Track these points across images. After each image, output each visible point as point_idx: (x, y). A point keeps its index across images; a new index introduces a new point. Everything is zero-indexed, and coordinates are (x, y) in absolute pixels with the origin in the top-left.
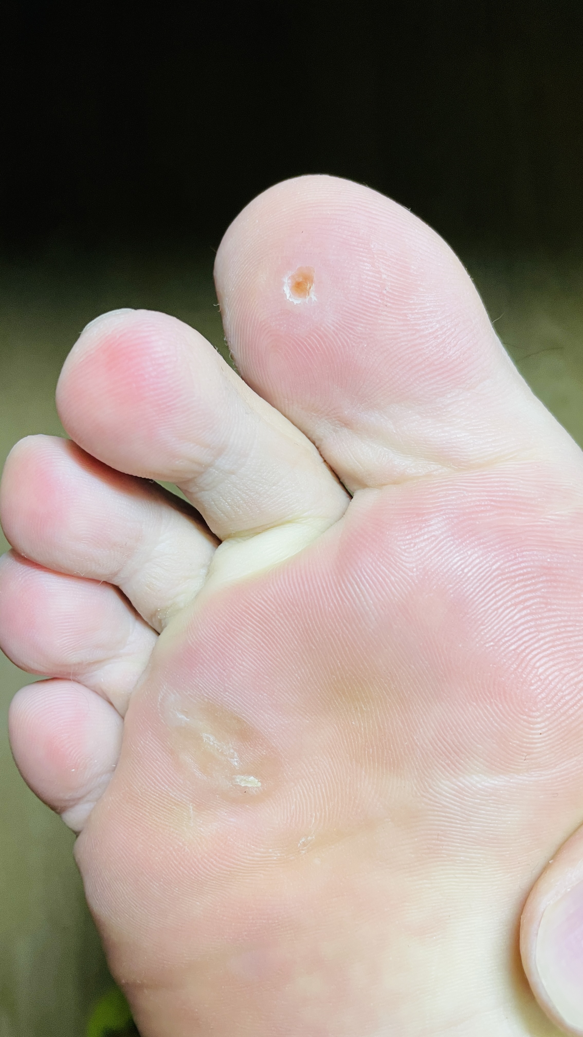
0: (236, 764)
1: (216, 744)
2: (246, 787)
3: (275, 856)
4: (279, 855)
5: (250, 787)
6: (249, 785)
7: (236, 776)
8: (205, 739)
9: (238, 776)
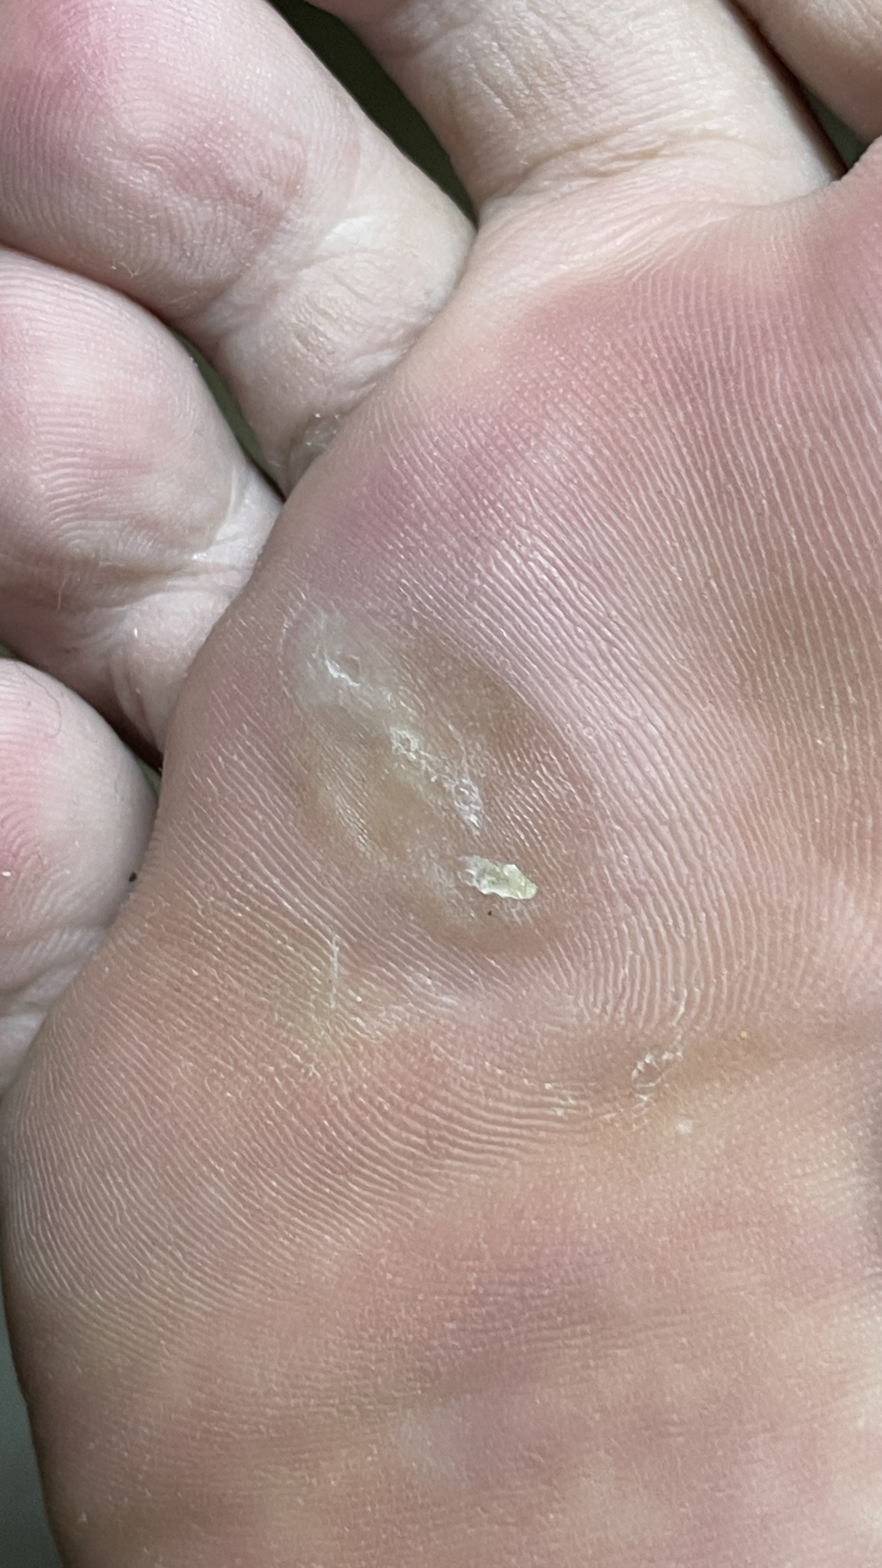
0: (473, 819)
1: (426, 758)
2: (493, 896)
3: (561, 1107)
4: (572, 1102)
5: (506, 899)
6: (503, 893)
7: (467, 858)
8: (396, 744)
9: (476, 858)
